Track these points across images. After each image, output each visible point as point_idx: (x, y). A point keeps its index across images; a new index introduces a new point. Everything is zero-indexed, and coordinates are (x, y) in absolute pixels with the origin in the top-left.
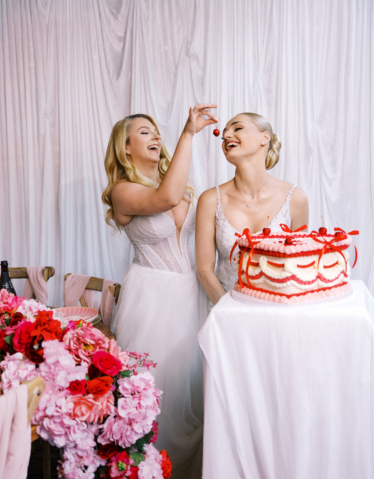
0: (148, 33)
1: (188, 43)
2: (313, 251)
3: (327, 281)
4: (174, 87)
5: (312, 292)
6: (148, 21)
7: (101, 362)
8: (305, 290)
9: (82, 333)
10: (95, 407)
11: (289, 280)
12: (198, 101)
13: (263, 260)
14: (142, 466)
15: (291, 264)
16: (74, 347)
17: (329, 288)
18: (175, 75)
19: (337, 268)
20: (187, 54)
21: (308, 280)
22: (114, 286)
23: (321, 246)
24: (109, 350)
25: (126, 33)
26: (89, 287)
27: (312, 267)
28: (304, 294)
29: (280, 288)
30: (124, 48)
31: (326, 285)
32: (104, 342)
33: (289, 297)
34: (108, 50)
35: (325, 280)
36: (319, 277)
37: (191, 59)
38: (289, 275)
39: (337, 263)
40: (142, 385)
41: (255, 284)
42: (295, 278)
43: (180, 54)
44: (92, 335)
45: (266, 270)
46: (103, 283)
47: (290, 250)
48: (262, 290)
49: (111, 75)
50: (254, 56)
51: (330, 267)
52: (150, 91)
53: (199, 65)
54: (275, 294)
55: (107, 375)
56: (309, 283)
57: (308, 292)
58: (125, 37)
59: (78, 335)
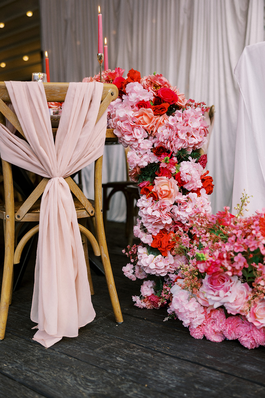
10: (154, 119)
16: (146, 85)
40: (192, 114)
44: (161, 80)
55: (166, 102)
59: (151, 79)
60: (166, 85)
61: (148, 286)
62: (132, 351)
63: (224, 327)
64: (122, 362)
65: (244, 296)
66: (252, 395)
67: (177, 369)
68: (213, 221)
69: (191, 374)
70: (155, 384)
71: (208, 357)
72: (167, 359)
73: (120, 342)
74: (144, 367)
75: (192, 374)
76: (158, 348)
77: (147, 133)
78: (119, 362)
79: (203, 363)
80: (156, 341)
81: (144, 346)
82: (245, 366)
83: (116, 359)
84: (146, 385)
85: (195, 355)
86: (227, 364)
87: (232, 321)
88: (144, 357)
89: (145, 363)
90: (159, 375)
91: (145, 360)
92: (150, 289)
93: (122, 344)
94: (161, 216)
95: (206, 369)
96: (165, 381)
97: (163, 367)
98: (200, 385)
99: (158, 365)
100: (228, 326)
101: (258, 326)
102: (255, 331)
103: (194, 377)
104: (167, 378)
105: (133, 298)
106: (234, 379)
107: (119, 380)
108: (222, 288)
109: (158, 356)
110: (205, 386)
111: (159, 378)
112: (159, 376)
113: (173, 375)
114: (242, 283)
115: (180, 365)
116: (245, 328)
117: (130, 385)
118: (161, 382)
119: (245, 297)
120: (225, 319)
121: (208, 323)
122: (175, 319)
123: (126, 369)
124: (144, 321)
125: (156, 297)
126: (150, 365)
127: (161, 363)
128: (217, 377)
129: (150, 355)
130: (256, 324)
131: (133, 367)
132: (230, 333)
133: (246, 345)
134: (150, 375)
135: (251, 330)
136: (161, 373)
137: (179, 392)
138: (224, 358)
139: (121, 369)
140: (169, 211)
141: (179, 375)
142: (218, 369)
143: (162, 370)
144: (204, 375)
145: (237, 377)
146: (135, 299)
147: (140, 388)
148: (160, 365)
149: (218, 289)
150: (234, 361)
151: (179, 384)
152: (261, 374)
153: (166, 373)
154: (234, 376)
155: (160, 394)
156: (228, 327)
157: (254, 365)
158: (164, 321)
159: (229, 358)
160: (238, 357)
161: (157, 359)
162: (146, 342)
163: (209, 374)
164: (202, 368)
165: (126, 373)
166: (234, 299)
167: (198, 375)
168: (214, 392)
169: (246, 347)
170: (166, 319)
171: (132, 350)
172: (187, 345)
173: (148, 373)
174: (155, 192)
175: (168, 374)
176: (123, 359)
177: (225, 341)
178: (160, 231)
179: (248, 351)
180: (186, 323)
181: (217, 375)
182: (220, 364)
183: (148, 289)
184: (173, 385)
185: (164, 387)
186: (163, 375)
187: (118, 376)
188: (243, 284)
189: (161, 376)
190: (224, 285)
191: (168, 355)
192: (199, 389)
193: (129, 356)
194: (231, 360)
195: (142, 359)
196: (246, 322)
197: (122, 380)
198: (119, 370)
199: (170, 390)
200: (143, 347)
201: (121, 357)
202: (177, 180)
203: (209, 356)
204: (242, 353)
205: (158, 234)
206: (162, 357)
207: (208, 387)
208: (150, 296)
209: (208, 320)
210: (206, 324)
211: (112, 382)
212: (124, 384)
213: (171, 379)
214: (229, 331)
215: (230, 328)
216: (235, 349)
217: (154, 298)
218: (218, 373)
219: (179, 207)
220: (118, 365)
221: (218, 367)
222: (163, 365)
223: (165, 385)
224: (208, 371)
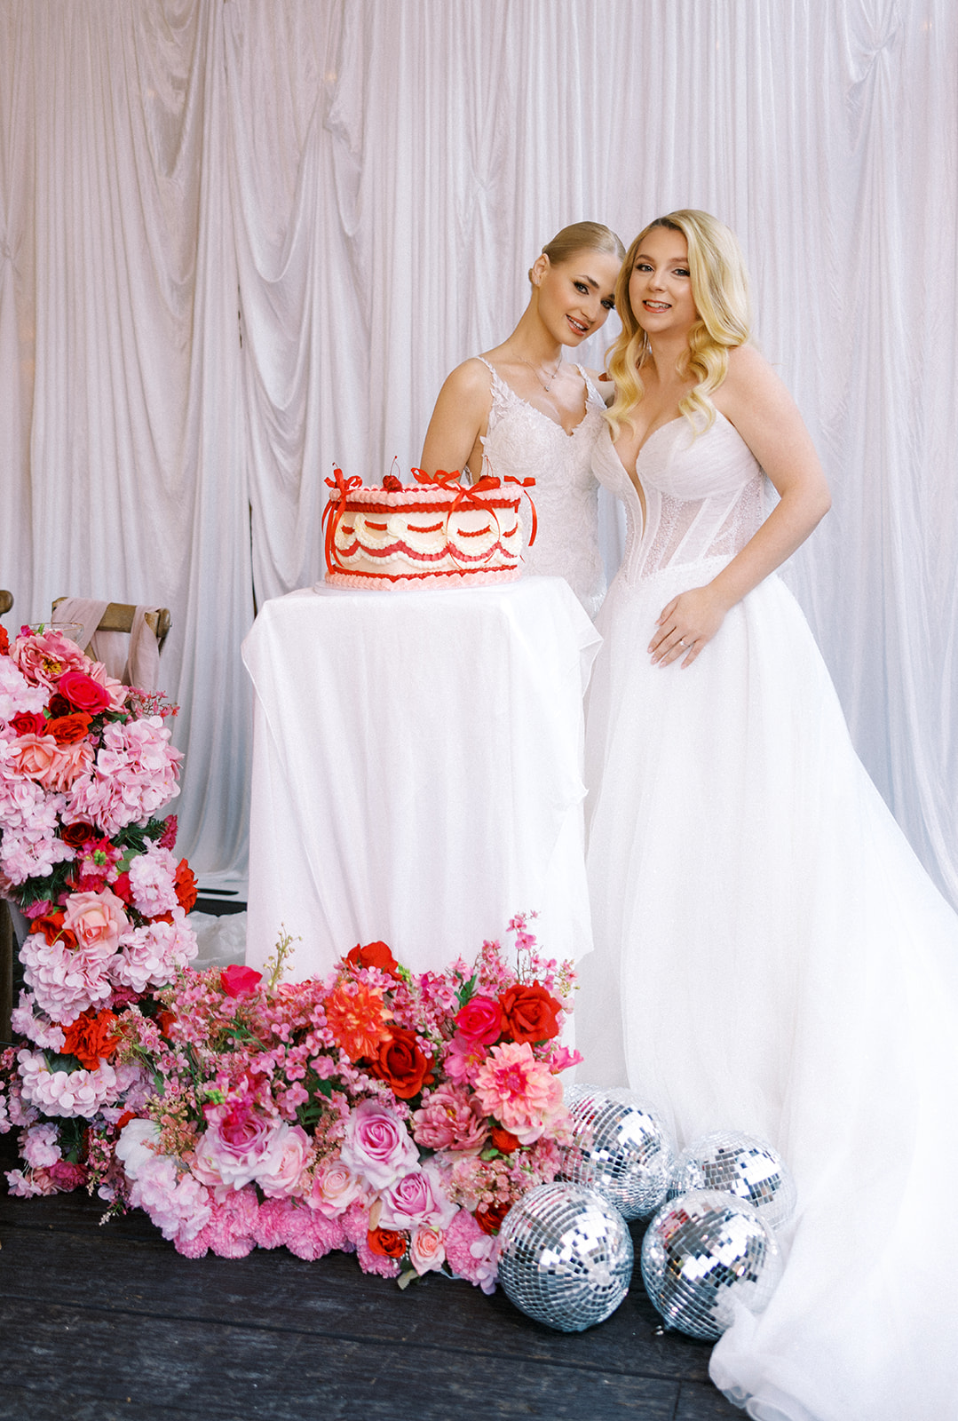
0: (240, 74)
1: (327, 100)
2: (438, 504)
3: (465, 558)
4: (295, 195)
5: (438, 574)
6: (242, 46)
7: (74, 689)
8: (424, 569)
9: (42, 641)
10: (58, 758)
11: (395, 551)
12: (346, 230)
13: (359, 520)
14: (137, 863)
15: (398, 526)
16: (27, 662)
17: (474, 571)
18: (299, 168)
19: (487, 537)
20: (325, 126)
21: (428, 552)
22: (158, 614)
23: (451, 497)
24: (90, 674)
25: (190, 71)
26: (107, 624)
27: (438, 531)
28: (423, 576)
29: (382, 565)
30: (186, 104)
31: (464, 565)
32: (82, 663)
33: (394, 579)
34: (149, 109)
35: (461, 557)
36: (450, 549)
37: (334, 138)
38: (394, 542)
39: (487, 530)
40: (146, 736)
41: (350, 564)
42: (404, 548)
43: (310, 123)
44: (61, 647)
45: (363, 536)
46: (134, 614)
47: (394, 500)
48: (358, 573)
49: (156, 165)
50: (469, 137)
51: (473, 535)
52: (241, 206)
53: (352, 151)
54: (374, 576)
55: (82, 711)
56: (431, 558)
57: (429, 574)
58: (189, 81)
59: (35, 645)
60: (75, 660)
61: (44, 1142)
62: (60, 1323)
63: (255, 1224)
64: (50, 1356)
65: (299, 1157)
66: (341, 1365)
67: (179, 1345)
68: (229, 1010)
69: (210, 1349)
70: (145, 1391)
71: (233, 1299)
72: (146, 1325)
73: (22, 1307)
74: (104, 1359)
75: (212, 1349)
76: (117, 1303)
77: (43, 788)
78: (44, 1360)
79: (226, 1318)
80: (104, 1283)
81: (81, 1303)
82: (311, 1304)
83: (32, 1352)
84: (129, 1399)
85: (203, 1302)
86: (274, 1308)
87: (271, 1210)
88: (95, 1332)
89: (103, 1348)
90: (146, 1368)
91: (101, 1339)
92: (51, 1148)
93: (28, 1310)
94: (85, 983)
95: (237, 1330)
96: (164, 1380)
97: (146, 1348)
98: (237, 1370)
99: (133, 1344)
100: (265, 1220)
101: (331, 1215)
102: (322, 1224)
103: (221, 1353)
104: (165, 1371)
105: (9, 1179)
106: (299, 1340)
107: (64, 1402)
108: (253, 1147)
109: (124, 1322)
110: (249, 1370)
111: (147, 1375)
112: (147, 1371)
113: (176, 1361)
114: (290, 1125)
115: (181, 1335)
116: (300, 1220)
117: (95, 1407)
118: (157, 1383)
119: (301, 1159)
120: (257, 1207)
121: (218, 1220)
122: (125, 1213)
123: (68, 1372)
124: (50, 1235)
125: (69, 1167)
126: (116, 1350)
127: (138, 1338)
128: (264, 1342)
129: (104, 1324)
130: (326, 1211)
131: (82, 1364)
132: (268, 1235)
133: (304, 1255)
134: (126, 1374)
135: (313, 1223)
136: (148, 1362)
137: (202, 1396)
138: (265, 1294)
139: (57, 1376)
140: (105, 970)
141: (187, 1357)
142: (260, 1324)
143: (147, 1354)
144: (238, 1345)
145: (303, 1333)
146: (14, 1177)
147: (120, 1408)
148: (138, 1344)
149: (244, 1151)
150: (287, 1298)
151: (196, 1379)
152: (346, 1315)
153: (159, 1359)
154: (296, 1332)
155: (165, 1412)
156: (265, 1225)
157: (328, 1297)
158: (100, 1224)
159: (276, 1292)
160: (293, 1286)
161: (125, 1331)
162: (83, 1293)
163: (248, 1341)
164: (228, 1331)
165: (72, 1381)
166: (279, 1167)
167: (226, 1348)
168: (268, 1377)
169: (305, 1258)
170: (105, 1218)
171: (59, 1320)
172: (177, 1280)
173: (120, 1369)
174: (70, 930)
175: (165, 1361)
176: (48, 1348)
177: (257, 1251)
178: (80, 1015)
179: (309, 1266)
180: (169, 1231)
181: (264, 1338)
182: (261, 1311)
183: (47, 1150)
184: (185, 1384)
185: (167, 1394)
186: (155, 1367)
187: (57, 1393)
188: (292, 1128)
189: (151, 1368)
190: (256, 1141)
191: (143, 1315)
192: (238, 1380)
193: (60, 1338)
194: (281, 1296)
195: (92, 1338)
196: (302, 1206)
197: (71, 1400)
198: (52, 1378)
199: (182, 1398)
200: (79, 1306)
201: (41, 1346)
202: (121, 897)
203: (232, 1297)
204: (296, 1274)
205: (74, 1021)
206: (135, 1324)
207: (255, 1370)
208: (53, 1166)
209: (218, 1214)
210: (214, 1224)
211: (52, 1411)
212: (81, 1408)
213: (175, 1371)
214: (267, 1231)
215: (268, 1225)
216: (281, 1266)
217: (65, 1171)
218: (262, 1334)
219: (128, 957)
220: (45, 1366)
221: (261, 1320)
222: (145, 1343)
223: (168, 1388)
224: (242, 1334)
